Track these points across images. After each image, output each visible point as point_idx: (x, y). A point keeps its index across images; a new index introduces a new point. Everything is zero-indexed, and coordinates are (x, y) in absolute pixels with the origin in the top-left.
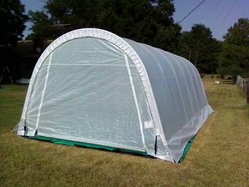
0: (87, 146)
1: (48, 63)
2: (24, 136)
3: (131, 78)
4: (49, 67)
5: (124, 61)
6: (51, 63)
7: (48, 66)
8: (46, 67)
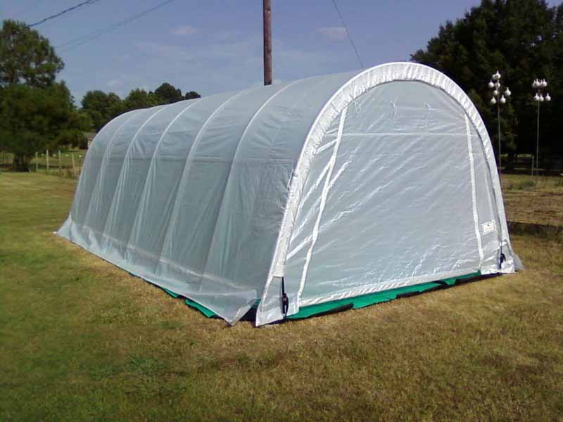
0: (421, 289)
1: (337, 131)
2: (285, 320)
3: (471, 155)
4: (338, 140)
5: (464, 127)
6: (343, 133)
7: (335, 138)
8: (333, 142)
